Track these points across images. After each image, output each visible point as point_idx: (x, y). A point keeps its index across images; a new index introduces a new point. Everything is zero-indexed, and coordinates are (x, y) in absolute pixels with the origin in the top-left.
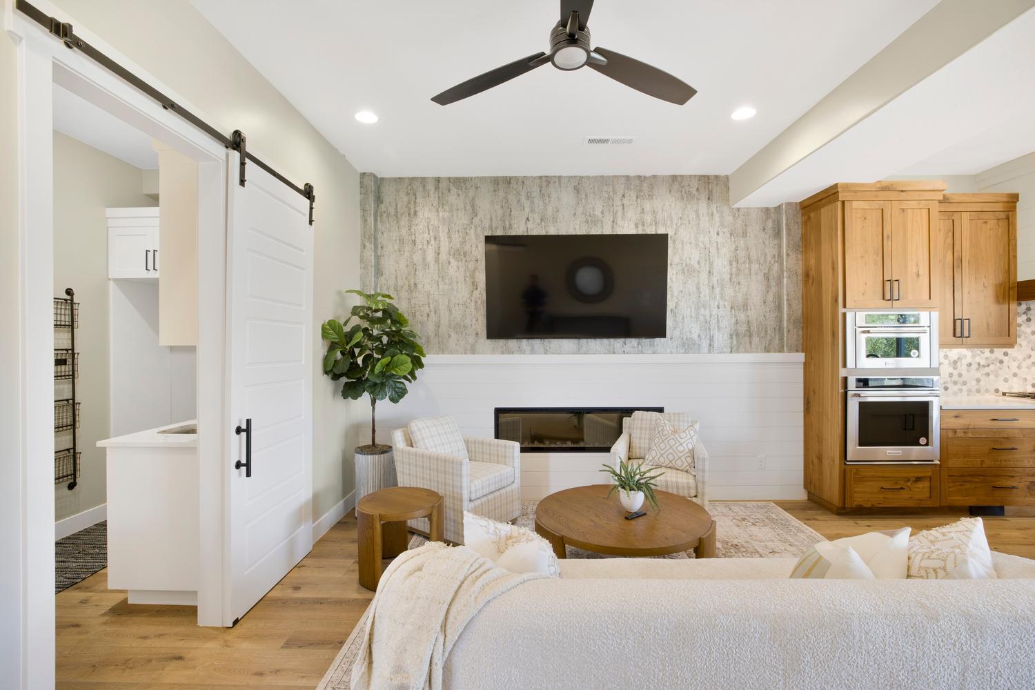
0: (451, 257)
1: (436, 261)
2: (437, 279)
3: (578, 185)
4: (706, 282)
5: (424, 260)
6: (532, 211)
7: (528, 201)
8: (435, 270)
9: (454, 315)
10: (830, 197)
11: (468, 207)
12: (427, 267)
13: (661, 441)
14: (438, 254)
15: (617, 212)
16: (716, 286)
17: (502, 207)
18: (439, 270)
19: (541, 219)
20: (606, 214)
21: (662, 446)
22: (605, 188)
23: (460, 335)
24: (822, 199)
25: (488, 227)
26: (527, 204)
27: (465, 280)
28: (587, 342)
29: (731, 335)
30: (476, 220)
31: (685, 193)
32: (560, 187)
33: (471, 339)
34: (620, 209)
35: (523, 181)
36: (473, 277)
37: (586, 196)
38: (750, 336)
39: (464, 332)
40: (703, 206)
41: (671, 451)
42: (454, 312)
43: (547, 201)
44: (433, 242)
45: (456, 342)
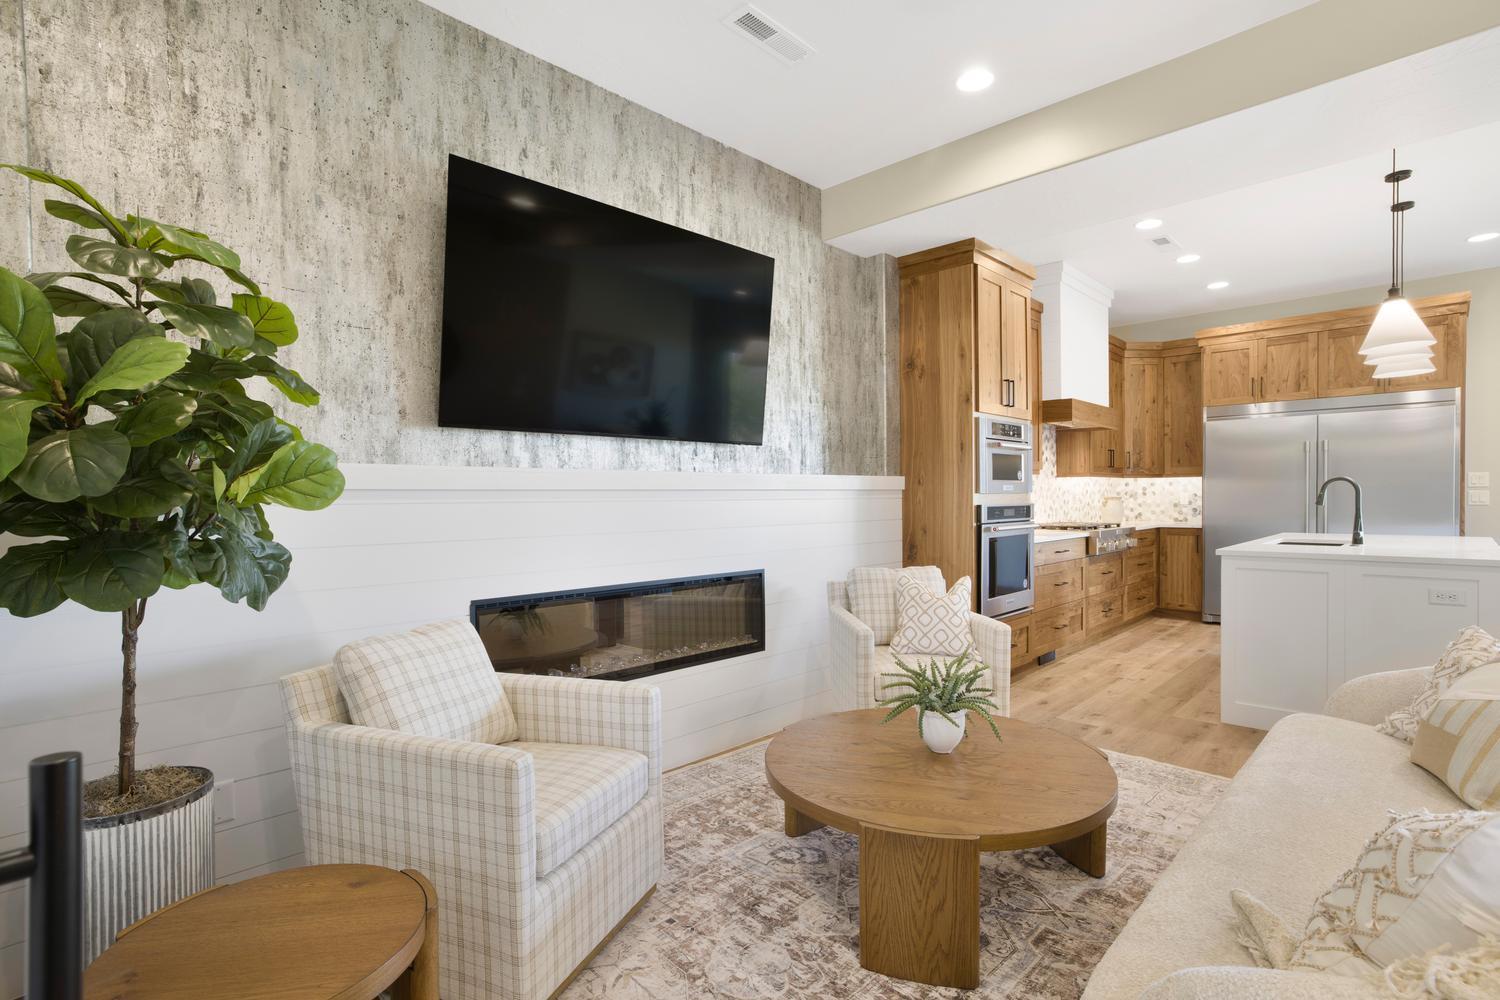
0: (327, 188)
1: (274, 187)
2: (280, 242)
3: (624, 114)
4: (797, 358)
5: (231, 172)
6: (534, 137)
7: (525, 111)
8: (271, 211)
9: (336, 354)
10: (959, 256)
11: (377, 65)
12: (243, 197)
13: (921, 612)
14: (283, 166)
15: (683, 197)
16: (807, 365)
17: (466, 100)
18: (284, 215)
19: (552, 163)
20: (668, 193)
21: (925, 619)
22: (666, 142)
23: (354, 412)
24: (943, 258)
25: (430, 139)
26: (523, 115)
27: (367, 261)
28: (637, 448)
29: (824, 447)
30: (399, 110)
31: (774, 197)
32: (589, 106)
33: (387, 425)
34: (688, 191)
35: (517, 57)
36: (390, 259)
37: (635, 144)
38: (843, 450)
39: (367, 405)
40: (794, 226)
41: (941, 626)
42: (334, 344)
43: (563, 126)
44: (261, 120)
45: (342, 432)
